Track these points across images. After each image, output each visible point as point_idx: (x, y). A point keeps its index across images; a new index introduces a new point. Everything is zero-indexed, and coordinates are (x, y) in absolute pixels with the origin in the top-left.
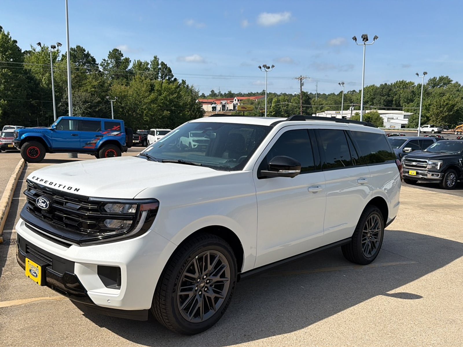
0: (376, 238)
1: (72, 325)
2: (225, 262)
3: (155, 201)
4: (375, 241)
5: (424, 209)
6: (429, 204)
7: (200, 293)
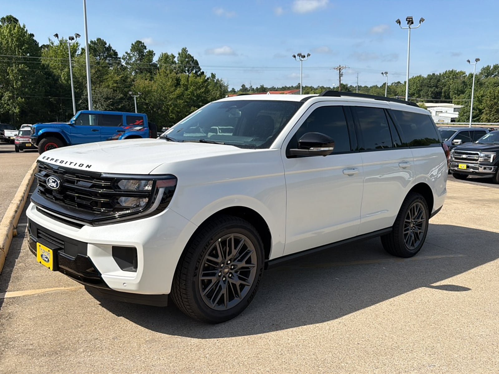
0: (419, 229)
1: (88, 314)
2: (251, 247)
3: (172, 178)
4: (418, 232)
5: (474, 203)
6: (481, 198)
7: (224, 279)
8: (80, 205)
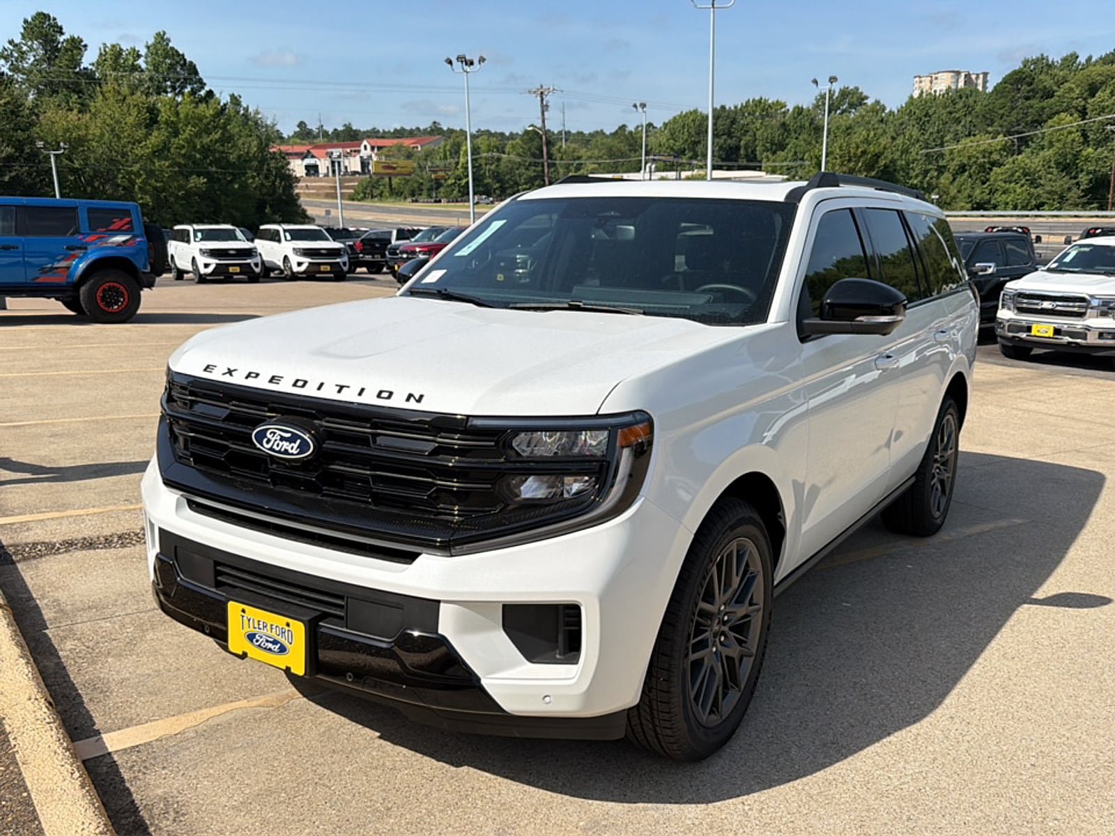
2: (757, 563)
3: (642, 419)
4: (945, 479)
7: (714, 649)
8: (378, 499)
